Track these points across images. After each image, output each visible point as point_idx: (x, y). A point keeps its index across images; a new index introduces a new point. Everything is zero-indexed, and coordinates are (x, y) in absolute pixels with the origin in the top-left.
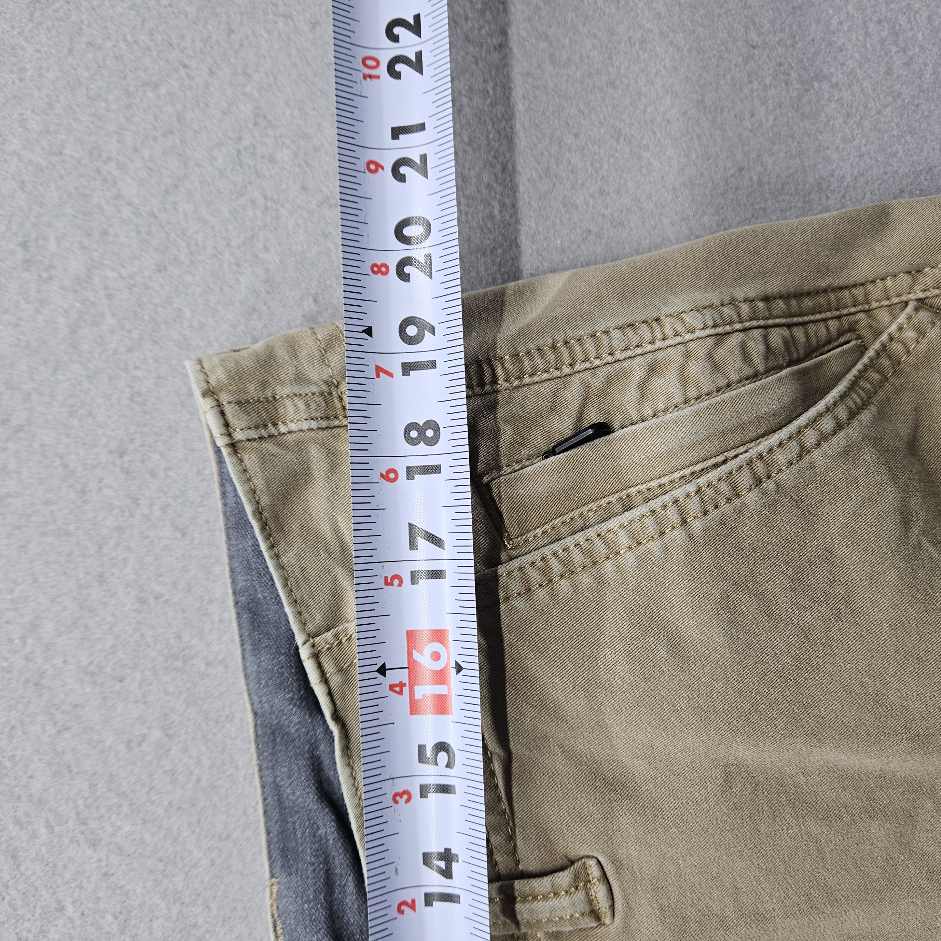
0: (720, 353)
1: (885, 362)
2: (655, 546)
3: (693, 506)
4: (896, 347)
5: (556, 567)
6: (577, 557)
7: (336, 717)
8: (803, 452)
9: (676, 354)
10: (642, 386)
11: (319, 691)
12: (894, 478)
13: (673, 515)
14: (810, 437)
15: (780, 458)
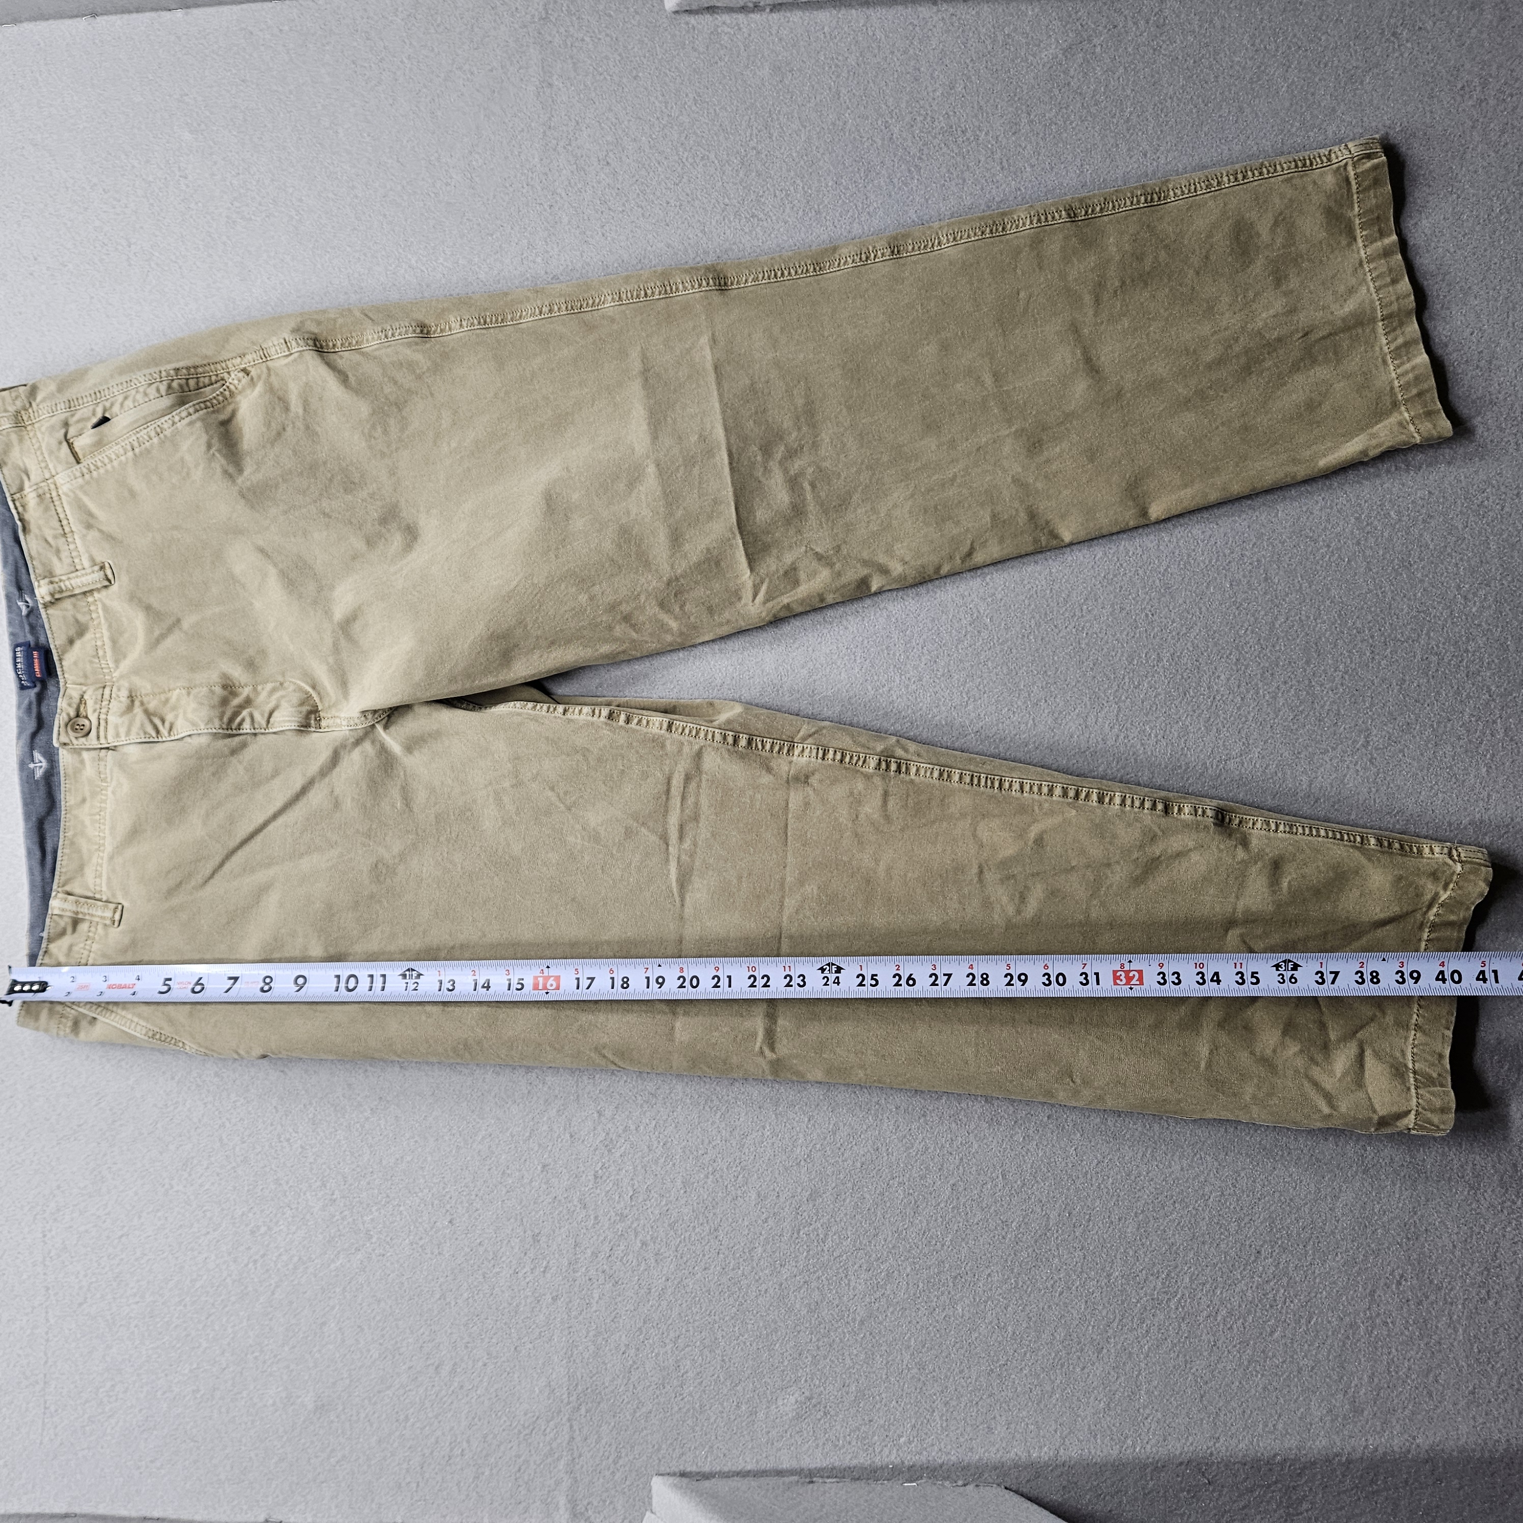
0: (149, 391)
1: (227, 393)
2: (123, 458)
3: (136, 444)
4: (232, 387)
5: (92, 467)
6: (99, 464)
7: (20, 520)
8: (174, 423)
9: (133, 392)
10: (122, 405)
11: (14, 511)
12: (207, 432)
13: (129, 448)
14: (177, 419)
15: (165, 426)
